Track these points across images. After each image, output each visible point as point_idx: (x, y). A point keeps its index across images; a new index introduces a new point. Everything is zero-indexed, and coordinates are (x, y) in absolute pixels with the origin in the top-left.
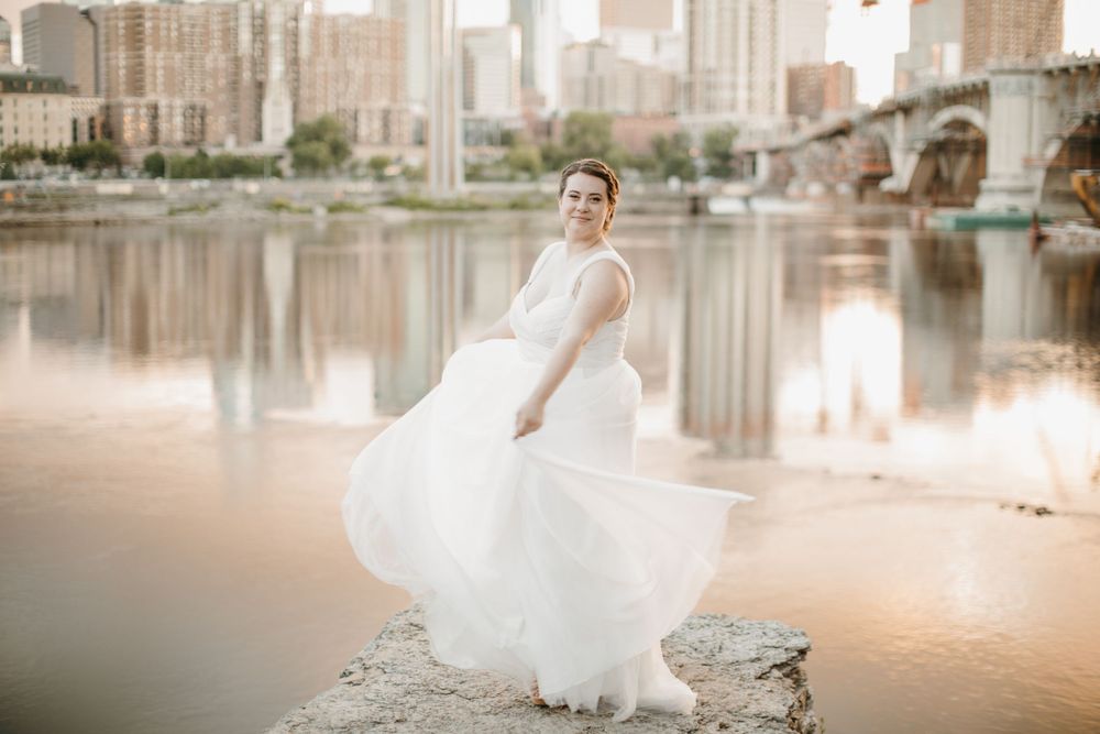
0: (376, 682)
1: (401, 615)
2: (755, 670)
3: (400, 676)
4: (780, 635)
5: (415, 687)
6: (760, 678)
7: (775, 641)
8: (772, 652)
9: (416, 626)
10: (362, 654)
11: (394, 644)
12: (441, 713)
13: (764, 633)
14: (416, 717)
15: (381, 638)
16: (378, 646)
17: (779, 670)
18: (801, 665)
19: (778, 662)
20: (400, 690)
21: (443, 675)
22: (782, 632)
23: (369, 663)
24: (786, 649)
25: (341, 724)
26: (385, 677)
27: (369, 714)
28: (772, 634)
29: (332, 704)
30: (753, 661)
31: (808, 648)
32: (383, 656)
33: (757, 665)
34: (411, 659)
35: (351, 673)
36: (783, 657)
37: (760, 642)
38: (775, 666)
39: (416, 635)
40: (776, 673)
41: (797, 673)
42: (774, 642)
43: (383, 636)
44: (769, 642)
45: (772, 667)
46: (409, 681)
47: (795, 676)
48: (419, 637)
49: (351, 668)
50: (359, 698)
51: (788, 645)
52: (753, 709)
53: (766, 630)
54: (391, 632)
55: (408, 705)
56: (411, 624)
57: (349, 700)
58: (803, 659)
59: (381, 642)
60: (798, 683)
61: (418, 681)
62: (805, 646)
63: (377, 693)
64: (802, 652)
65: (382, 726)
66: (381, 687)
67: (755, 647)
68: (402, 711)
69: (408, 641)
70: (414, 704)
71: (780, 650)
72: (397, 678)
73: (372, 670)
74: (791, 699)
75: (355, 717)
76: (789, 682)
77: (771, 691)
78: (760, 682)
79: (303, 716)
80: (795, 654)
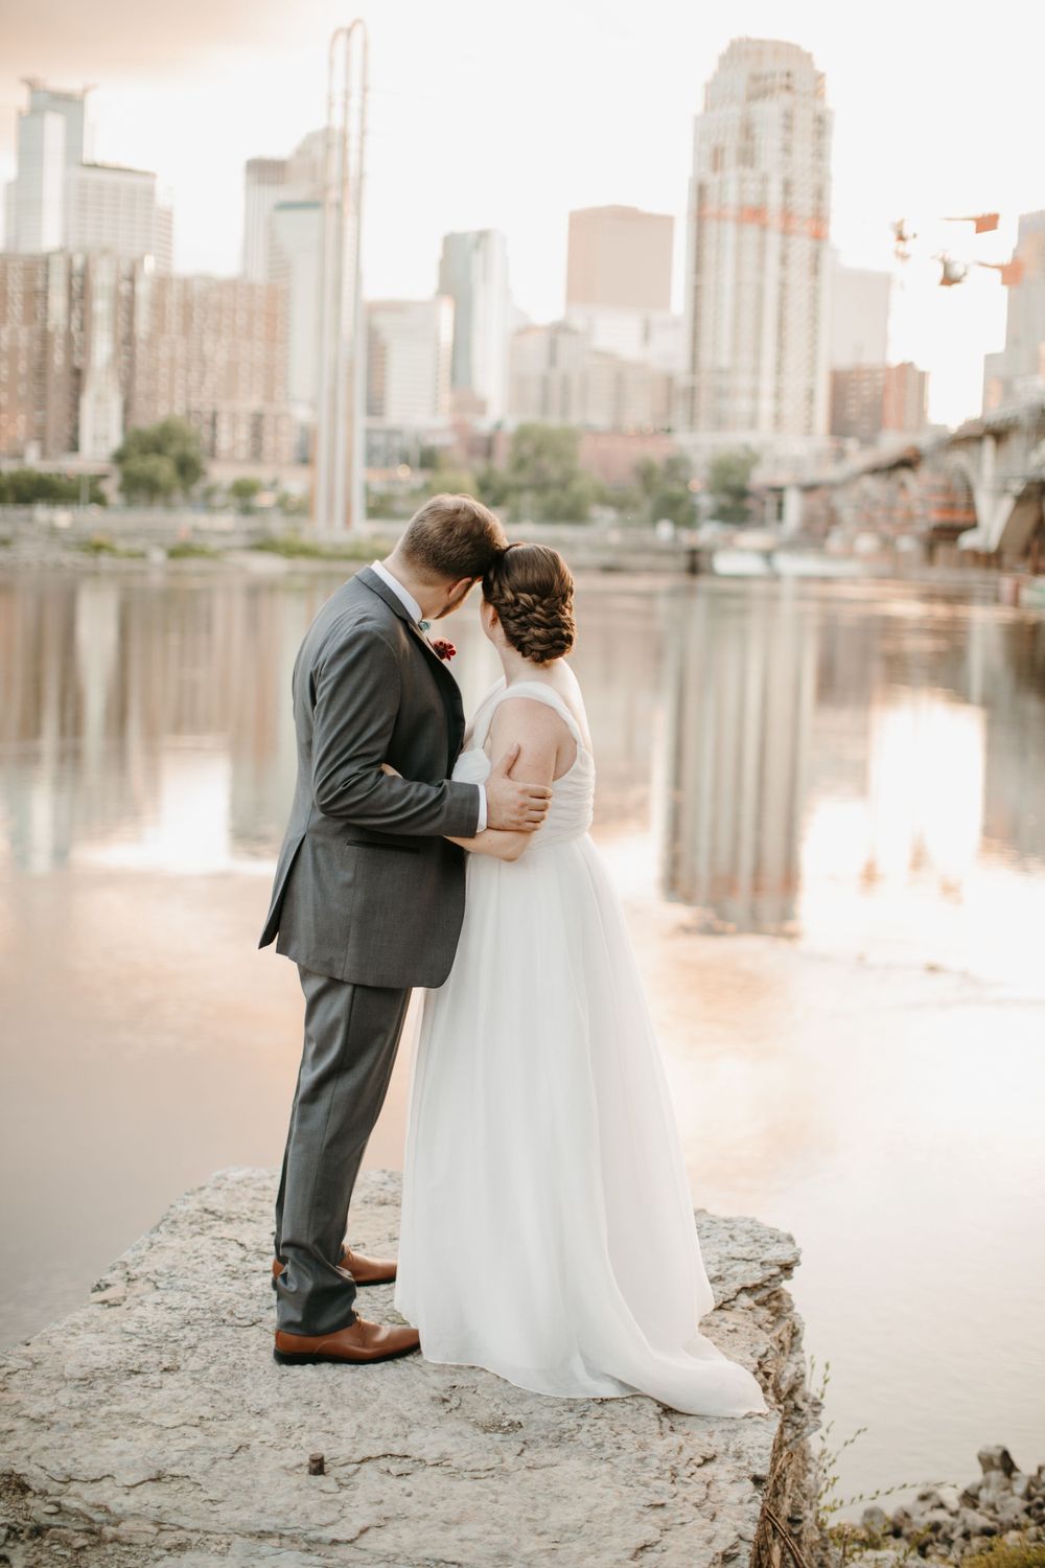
0: (141, 1303)
1: (192, 1194)
3: (178, 1295)
4: (756, 1241)
5: (199, 1314)
6: (720, 1308)
7: (747, 1249)
8: (741, 1267)
9: (213, 1213)
10: (128, 1256)
11: (176, 1242)
12: (233, 1357)
13: (731, 1237)
14: (195, 1363)
15: (157, 1229)
16: (152, 1244)
17: (750, 1296)
18: (786, 1285)
19: (749, 1283)
20: (176, 1317)
21: (241, 1295)
22: (758, 1235)
23: (134, 1272)
24: (762, 1263)
25: (79, 1374)
26: (156, 1297)
27: (124, 1356)
28: (743, 1238)
29: (71, 1338)
31: (797, 1262)
32: (158, 1262)
34: (198, 1268)
35: (107, 1286)
36: (756, 1275)
37: (724, 1251)
38: (745, 1289)
39: (210, 1227)
40: (745, 1300)
41: (778, 1298)
42: (744, 1252)
43: (162, 1228)
44: (738, 1252)
45: (739, 1292)
46: (191, 1303)
47: (775, 1304)
48: (214, 1233)
49: (109, 1278)
50: (114, 1328)
51: (766, 1257)
53: (734, 1233)
54: (174, 1222)
55: (184, 1344)
56: (206, 1210)
57: (97, 1332)
58: (789, 1277)
59: (157, 1237)
60: (778, 1314)
61: (204, 1304)
62: (790, 1259)
63: (141, 1322)
64: (787, 1268)
65: (140, 1378)
66: (147, 1312)
67: (717, 1258)
68: (175, 1353)
69: (197, 1238)
70: (193, 1341)
71: (753, 1264)
72: (174, 1299)
73: (138, 1284)
74: (765, 1342)
75: (102, 1361)
76: (764, 1313)
77: (735, 1331)
78: (720, 1315)
79: (26, 1357)
80: (776, 1271)
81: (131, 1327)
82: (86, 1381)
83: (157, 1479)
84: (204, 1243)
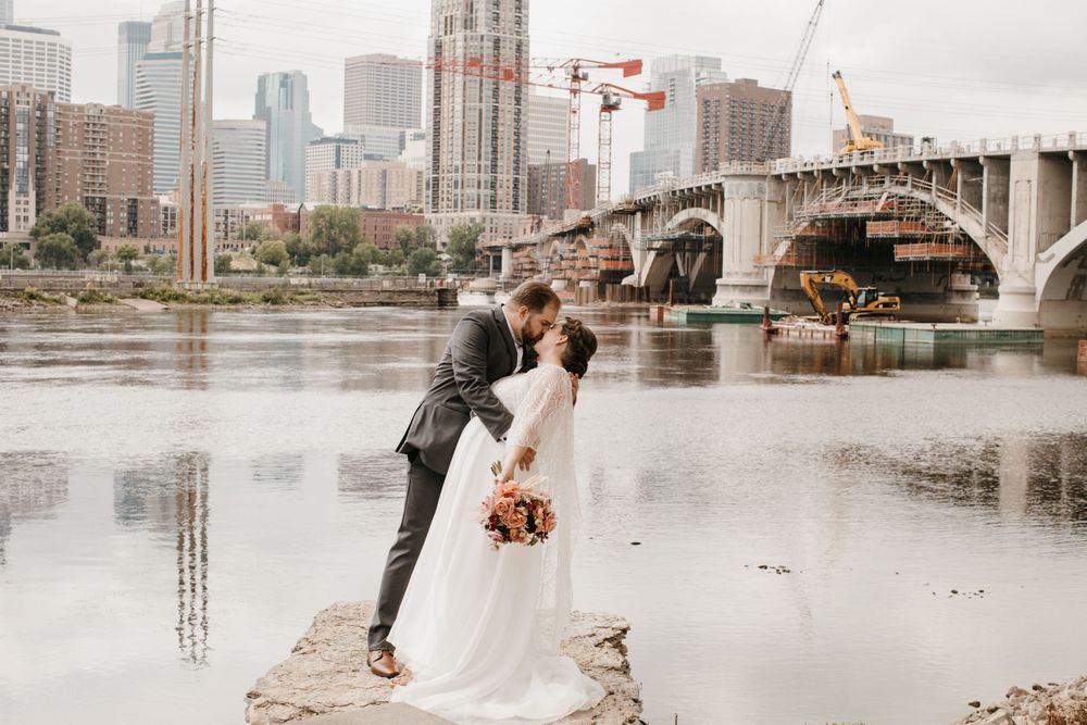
0: (325, 651)
2: (594, 640)
3: (342, 647)
4: (607, 620)
6: (598, 646)
8: (602, 631)
9: (340, 617)
13: (595, 619)
17: (610, 643)
18: (624, 642)
19: (608, 637)
20: (346, 654)
22: (607, 618)
23: (315, 641)
24: (612, 629)
26: (332, 647)
28: (601, 619)
30: (590, 636)
31: (628, 628)
32: (327, 635)
33: (594, 638)
35: (302, 649)
36: (610, 634)
37: (594, 624)
38: (606, 639)
39: (342, 623)
40: (607, 644)
41: (621, 646)
42: (603, 624)
44: (599, 624)
45: (604, 640)
47: (620, 648)
51: (613, 626)
52: (597, 663)
53: (595, 617)
56: (336, 617)
58: (625, 636)
60: (623, 651)
62: (625, 627)
64: (624, 631)
65: (343, 674)
66: (331, 653)
67: (590, 627)
71: (608, 629)
73: (319, 645)
76: (617, 650)
77: (607, 654)
78: (598, 649)
80: (619, 632)
81: (326, 658)
82: (320, 675)
83: (374, 703)
84: (344, 627)
